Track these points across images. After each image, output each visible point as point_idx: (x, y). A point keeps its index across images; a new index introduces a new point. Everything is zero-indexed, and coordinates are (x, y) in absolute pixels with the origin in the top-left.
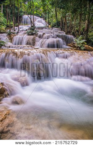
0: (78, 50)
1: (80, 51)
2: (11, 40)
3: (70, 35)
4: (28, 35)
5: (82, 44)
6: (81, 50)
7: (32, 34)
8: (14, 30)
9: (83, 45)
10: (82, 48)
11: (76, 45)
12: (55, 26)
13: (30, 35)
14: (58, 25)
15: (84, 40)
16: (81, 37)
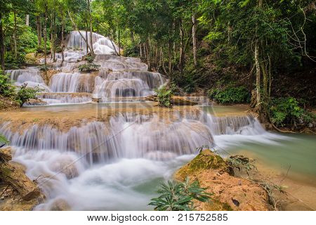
0: (161, 106)
2: (47, 80)
3: (156, 70)
4: (82, 72)
6: (164, 106)
7: (89, 71)
8: (54, 60)
12: (130, 53)
13: (85, 72)
14: (136, 52)
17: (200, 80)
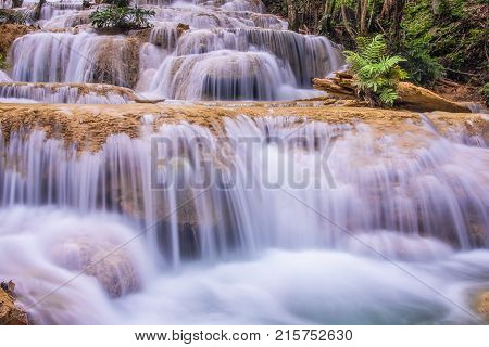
0: (367, 105)
1: (379, 112)
3: (312, 31)
4: (100, 30)
5: (388, 75)
6: (379, 105)
7: (122, 28)
9: (392, 82)
10: (389, 97)
11: (354, 83)
13: (109, 31)
15: (396, 59)
16: (376, 43)
17: (451, 56)
